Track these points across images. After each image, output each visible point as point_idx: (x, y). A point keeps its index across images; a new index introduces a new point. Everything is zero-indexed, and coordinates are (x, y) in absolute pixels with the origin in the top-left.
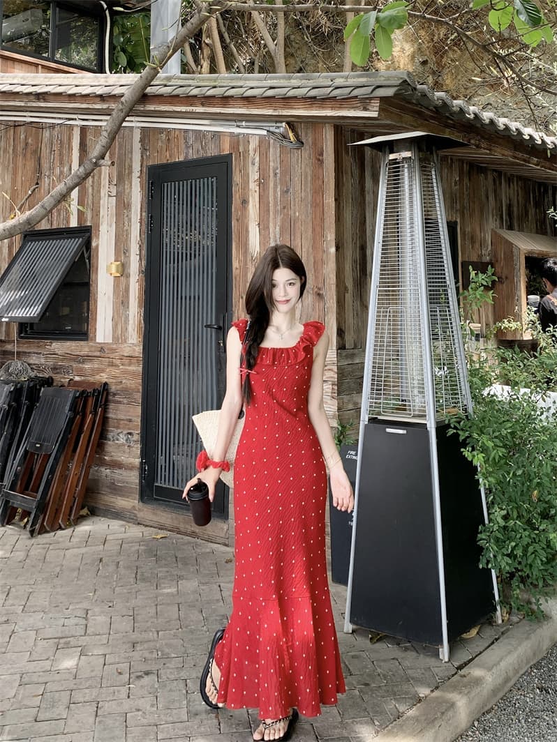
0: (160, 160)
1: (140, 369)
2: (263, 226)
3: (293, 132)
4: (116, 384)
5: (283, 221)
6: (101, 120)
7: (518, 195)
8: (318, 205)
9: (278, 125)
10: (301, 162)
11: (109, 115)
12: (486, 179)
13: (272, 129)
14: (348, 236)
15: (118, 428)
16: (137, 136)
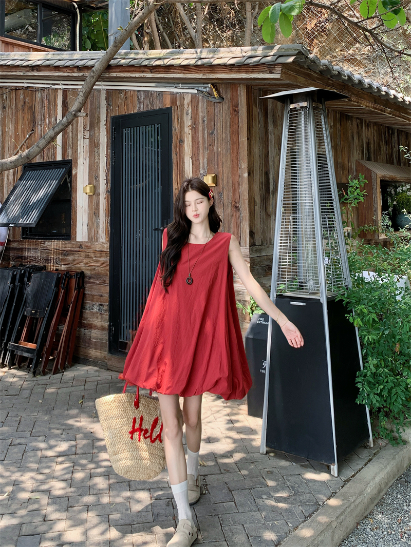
0: (120, 112)
1: (108, 260)
2: (195, 159)
3: (216, 90)
4: (91, 270)
5: (209, 154)
6: (78, 85)
7: (374, 136)
8: (234, 143)
9: (205, 85)
10: (222, 113)
11: (84, 81)
12: (352, 124)
13: (200, 89)
14: (256, 165)
15: (92, 301)
16: (103, 95)
